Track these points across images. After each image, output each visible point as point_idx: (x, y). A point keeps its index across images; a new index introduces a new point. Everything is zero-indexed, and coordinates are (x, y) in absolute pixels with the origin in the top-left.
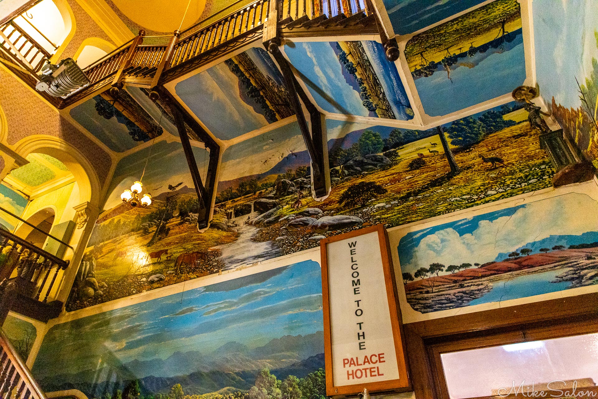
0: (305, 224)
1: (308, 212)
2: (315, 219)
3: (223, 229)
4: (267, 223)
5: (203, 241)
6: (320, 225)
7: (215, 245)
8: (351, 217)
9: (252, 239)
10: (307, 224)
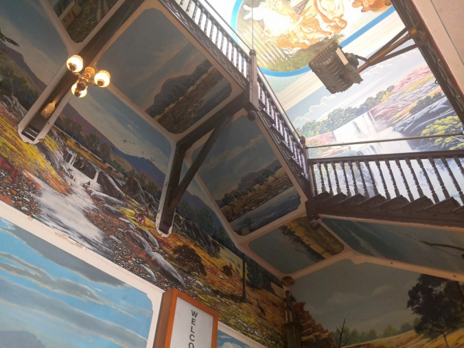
0: (142, 246)
1: (148, 235)
2: (151, 249)
3: (53, 164)
4: (107, 208)
5: (20, 152)
6: (153, 258)
7: (36, 175)
8: (179, 275)
9: (84, 210)
10: (144, 248)
